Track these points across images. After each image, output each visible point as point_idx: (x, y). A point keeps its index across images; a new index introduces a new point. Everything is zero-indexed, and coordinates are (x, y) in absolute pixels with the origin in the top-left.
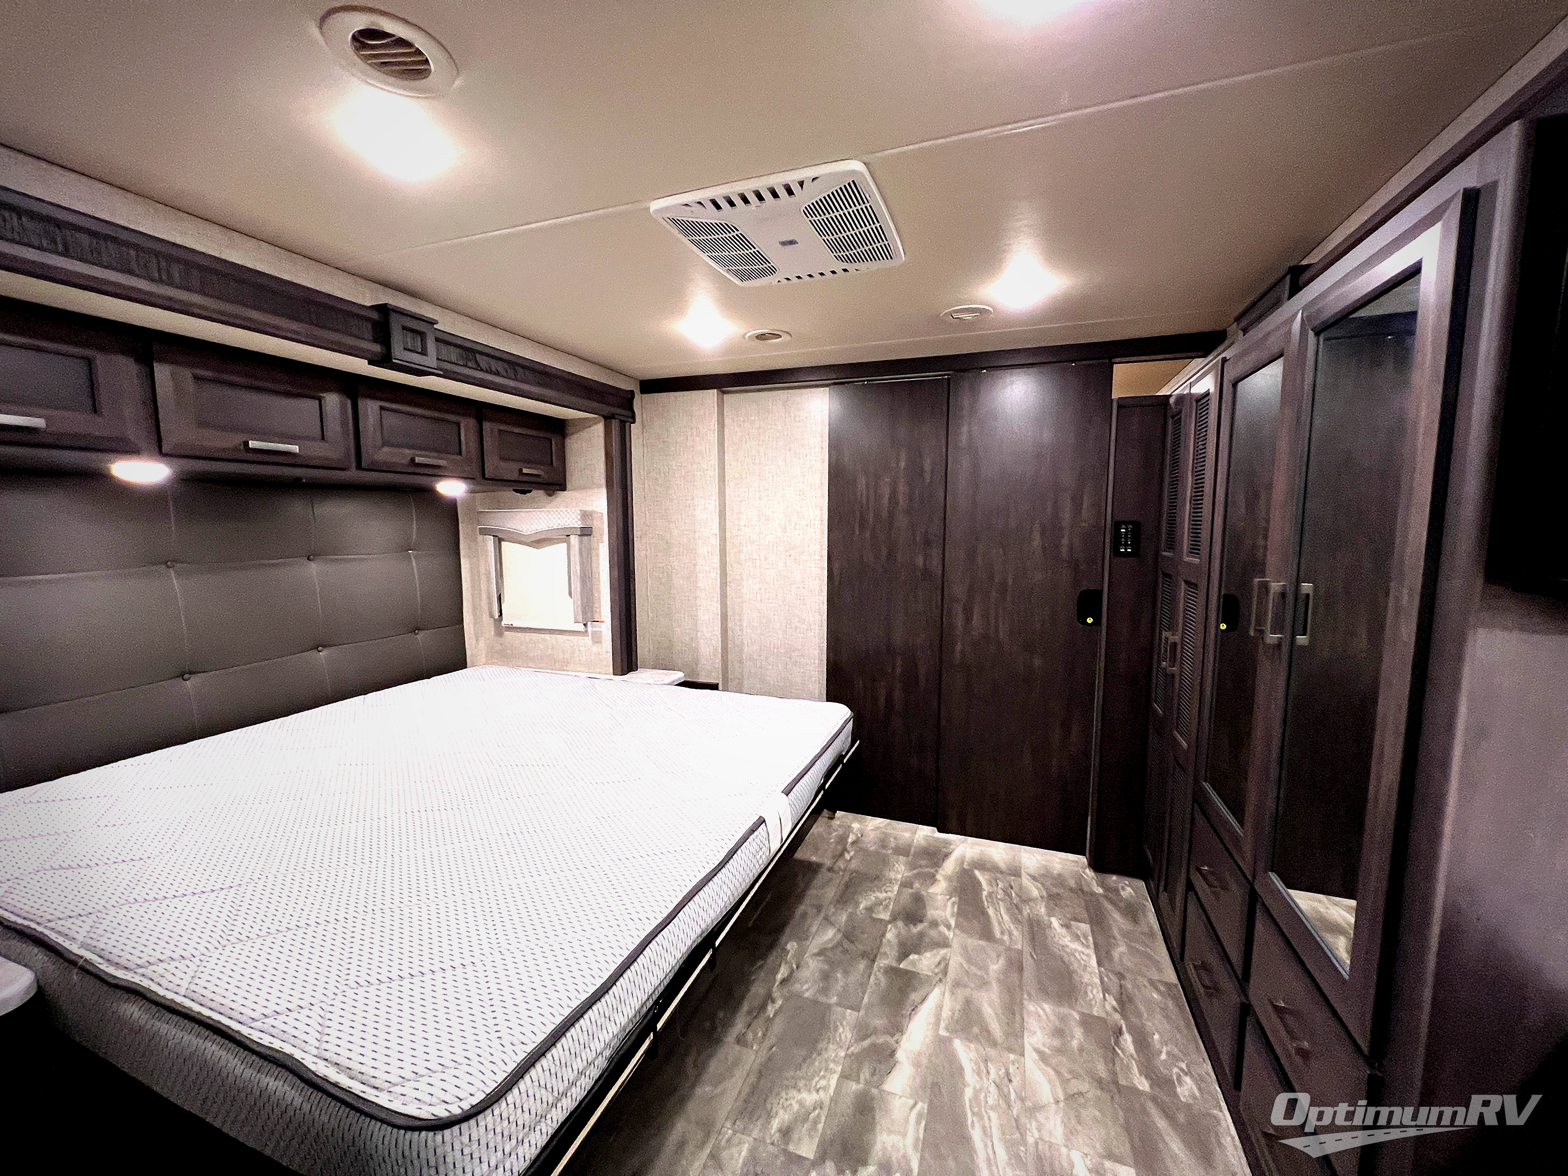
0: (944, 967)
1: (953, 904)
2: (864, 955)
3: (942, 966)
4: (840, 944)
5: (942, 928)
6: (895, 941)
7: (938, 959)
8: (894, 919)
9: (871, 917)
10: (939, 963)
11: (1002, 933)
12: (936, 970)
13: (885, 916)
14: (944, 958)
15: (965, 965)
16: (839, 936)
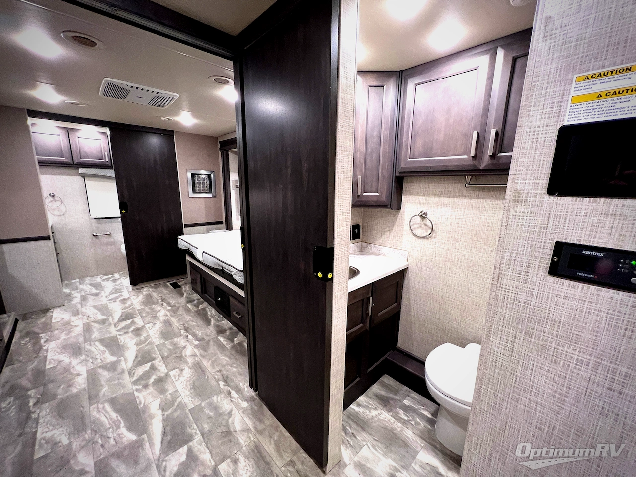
0: (131, 374)
1: (140, 403)
2: (168, 357)
3: (132, 374)
4: (181, 352)
5: (140, 387)
6: (159, 368)
7: (135, 375)
8: (167, 375)
9: (178, 368)
10: (134, 374)
11: (104, 408)
12: (134, 371)
13: (172, 373)
14: (132, 377)
15: (120, 381)
16: (183, 354)
